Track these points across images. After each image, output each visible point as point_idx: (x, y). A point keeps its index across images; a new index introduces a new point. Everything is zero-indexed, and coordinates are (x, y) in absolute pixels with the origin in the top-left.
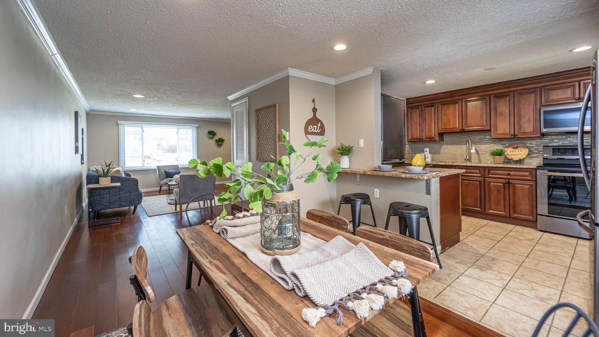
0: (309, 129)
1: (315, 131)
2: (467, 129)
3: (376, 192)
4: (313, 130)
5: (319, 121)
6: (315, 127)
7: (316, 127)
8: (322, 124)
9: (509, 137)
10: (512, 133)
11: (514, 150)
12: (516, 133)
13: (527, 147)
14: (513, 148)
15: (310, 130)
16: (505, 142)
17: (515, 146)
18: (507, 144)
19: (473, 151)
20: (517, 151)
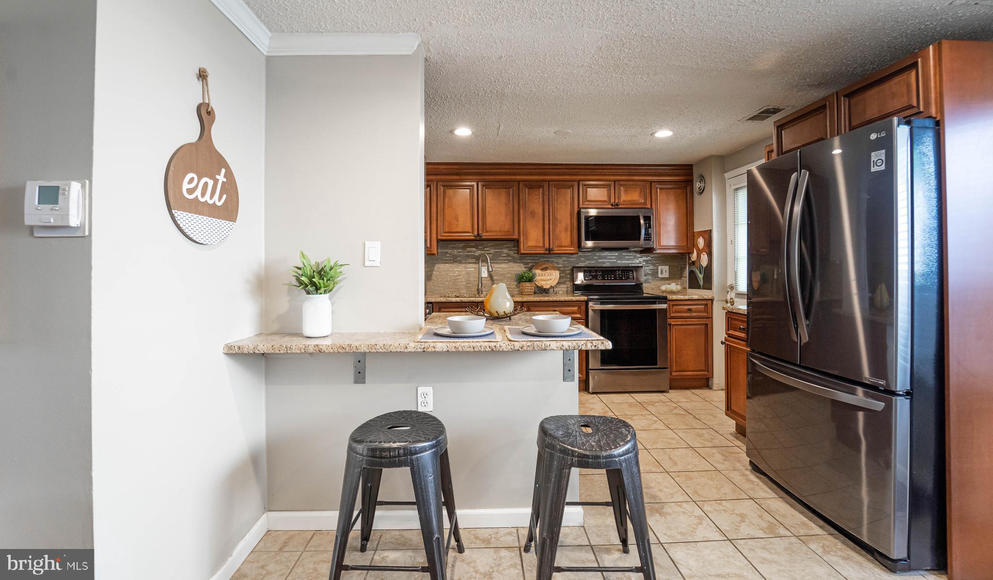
0: (186, 186)
1: (207, 198)
2: (485, 235)
3: (425, 395)
4: (198, 193)
5: (220, 162)
6: (206, 184)
7: (211, 183)
8: (229, 175)
9: (542, 252)
10: (547, 246)
11: (544, 272)
12: (551, 247)
13: (558, 269)
14: (542, 270)
15: (191, 191)
16: (527, 260)
17: (544, 266)
18: (531, 263)
19: (485, 274)
20: (547, 275)
